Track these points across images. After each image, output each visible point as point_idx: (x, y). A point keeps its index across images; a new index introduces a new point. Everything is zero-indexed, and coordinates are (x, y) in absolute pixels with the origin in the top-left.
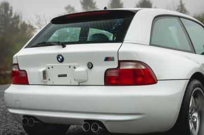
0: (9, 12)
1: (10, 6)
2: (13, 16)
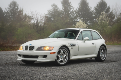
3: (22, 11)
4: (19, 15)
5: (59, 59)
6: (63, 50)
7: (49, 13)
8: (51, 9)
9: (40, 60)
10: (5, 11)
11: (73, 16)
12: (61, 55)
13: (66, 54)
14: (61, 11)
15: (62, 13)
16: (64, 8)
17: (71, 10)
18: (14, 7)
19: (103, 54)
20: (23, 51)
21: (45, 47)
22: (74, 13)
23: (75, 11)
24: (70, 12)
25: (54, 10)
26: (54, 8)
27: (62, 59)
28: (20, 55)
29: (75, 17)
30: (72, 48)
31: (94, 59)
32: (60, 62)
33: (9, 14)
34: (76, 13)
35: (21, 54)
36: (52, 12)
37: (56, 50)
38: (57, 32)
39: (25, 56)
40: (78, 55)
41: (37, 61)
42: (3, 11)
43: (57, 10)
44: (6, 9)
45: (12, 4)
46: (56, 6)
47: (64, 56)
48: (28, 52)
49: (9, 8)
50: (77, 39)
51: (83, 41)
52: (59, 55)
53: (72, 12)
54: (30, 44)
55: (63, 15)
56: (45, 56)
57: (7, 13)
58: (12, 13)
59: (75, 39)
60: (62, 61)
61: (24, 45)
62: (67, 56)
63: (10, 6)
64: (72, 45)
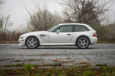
12: (31, 42)
27: (32, 45)
51: (56, 33)
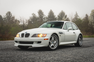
0: (10, 15)
1: (11, 13)
2: (12, 17)
3: (14, 17)
4: (12, 20)
5: (51, 44)
6: (53, 37)
7: (31, 19)
8: (32, 16)
9: (35, 45)
10: (3, 18)
11: (45, 20)
12: (52, 41)
13: (56, 41)
14: (38, 17)
15: (38, 19)
16: (40, 16)
17: (44, 17)
18: (9, 15)
19: (80, 41)
20: (19, 38)
21: (39, 34)
22: (46, 18)
23: (46, 17)
24: (43, 18)
25: (33, 17)
26: (33, 16)
27: (53, 45)
28: (16, 42)
29: (46, 21)
30: (60, 36)
31: (74, 45)
32: (51, 47)
33: (6, 19)
34: (47, 18)
35: (18, 40)
36: (32, 18)
37: (48, 37)
38: (45, 24)
39: (21, 42)
40: (64, 41)
41: (33, 46)
42: (2, 17)
43: (35, 17)
44: (4, 16)
45: (8, 13)
46: (35, 15)
47: (55, 42)
48: (25, 39)
49: (6, 15)
50: (63, 29)
51: (67, 30)
52: (51, 41)
53: (44, 18)
54: (25, 32)
55: (39, 20)
56: (39, 42)
57: (5, 18)
58: (8, 19)
59: (61, 28)
60: (53, 47)
61: (20, 33)
62: (57, 42)
63: (7, 14)
64: (60, 33)
